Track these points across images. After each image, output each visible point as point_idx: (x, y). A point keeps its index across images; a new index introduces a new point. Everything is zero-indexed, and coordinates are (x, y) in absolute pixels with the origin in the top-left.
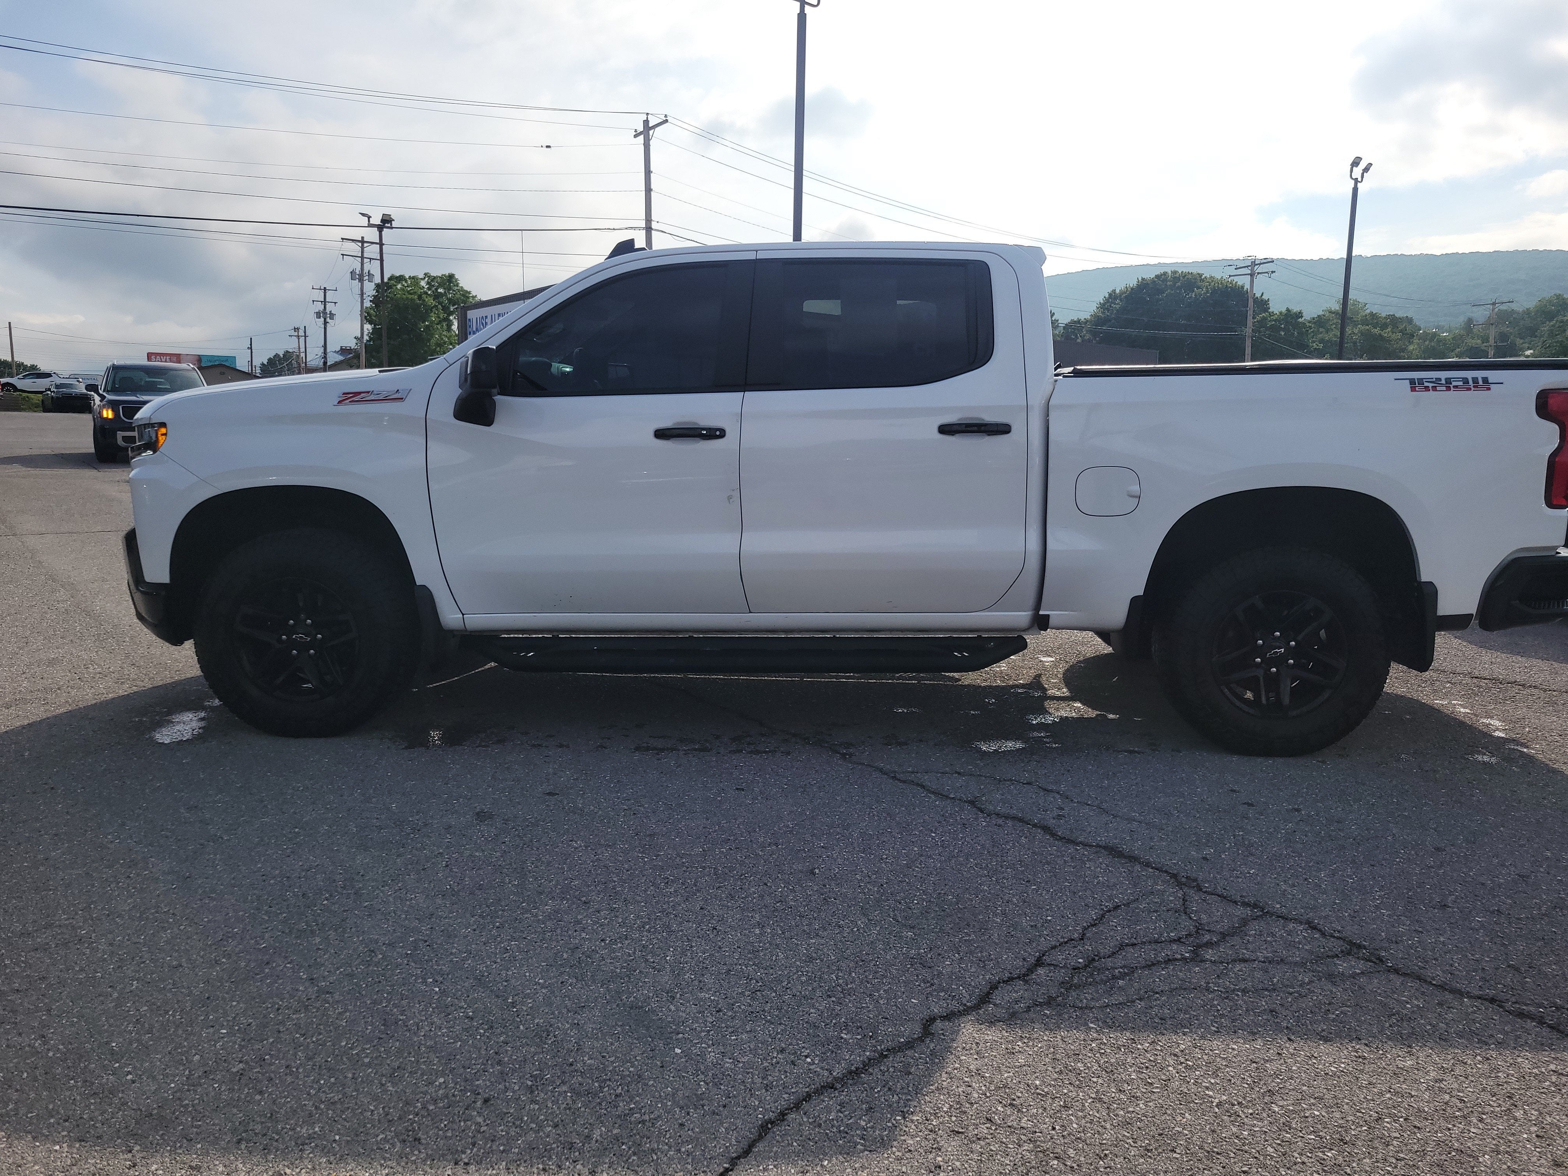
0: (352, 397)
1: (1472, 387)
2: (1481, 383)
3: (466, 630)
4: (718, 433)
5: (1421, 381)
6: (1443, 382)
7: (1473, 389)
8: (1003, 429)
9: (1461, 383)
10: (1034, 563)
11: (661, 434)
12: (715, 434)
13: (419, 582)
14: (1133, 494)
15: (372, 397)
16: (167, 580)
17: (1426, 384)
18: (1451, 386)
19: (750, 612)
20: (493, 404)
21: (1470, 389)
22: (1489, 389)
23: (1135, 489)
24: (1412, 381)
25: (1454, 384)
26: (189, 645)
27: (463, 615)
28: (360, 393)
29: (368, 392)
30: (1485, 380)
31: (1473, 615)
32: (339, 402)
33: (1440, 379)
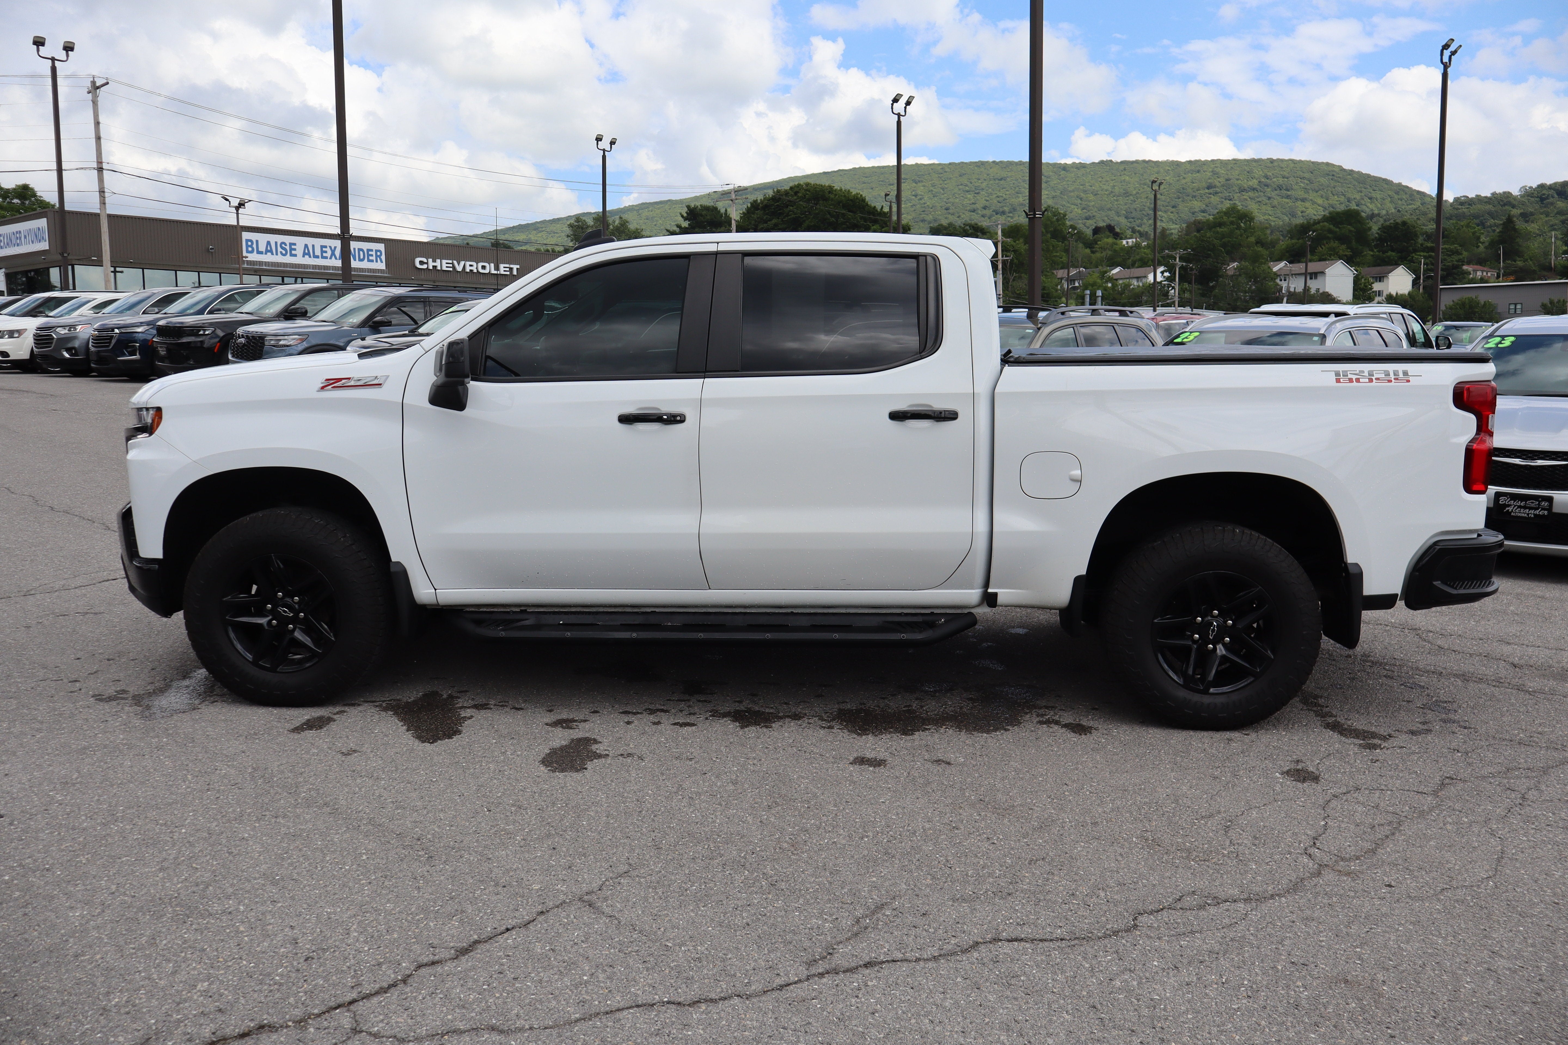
0: (333, 383)
1: (1393, 379)
2: (1401, 375)
3: (438, 604)
4: (678, 418)
5: (1345, 374)
6: (1366, 374)
7: (1393, 381)
8: (952, 416)
9: (1383, 376)
10: (981, 545)
11: (626, 419)
12: (675, 419)
13: (394, 558)
14: (1075, 478)
15: (352, 383)
16: (160, 555)
17: (1350, 376)
18: (1374, 378)
19: (710, 589)
20: (466, 390)
21: (1390, 381)
22: (1408, 381)
23: (1077, 473)
24: (1337, 374)
25: (1376, 376)
26: (179, 617)
27: (435, 590)
28: (340, 380)
29: (349, 379)
30: (1405, 373)
31: (1397, 595)
32: (323, 388)
33: (1363, 372)
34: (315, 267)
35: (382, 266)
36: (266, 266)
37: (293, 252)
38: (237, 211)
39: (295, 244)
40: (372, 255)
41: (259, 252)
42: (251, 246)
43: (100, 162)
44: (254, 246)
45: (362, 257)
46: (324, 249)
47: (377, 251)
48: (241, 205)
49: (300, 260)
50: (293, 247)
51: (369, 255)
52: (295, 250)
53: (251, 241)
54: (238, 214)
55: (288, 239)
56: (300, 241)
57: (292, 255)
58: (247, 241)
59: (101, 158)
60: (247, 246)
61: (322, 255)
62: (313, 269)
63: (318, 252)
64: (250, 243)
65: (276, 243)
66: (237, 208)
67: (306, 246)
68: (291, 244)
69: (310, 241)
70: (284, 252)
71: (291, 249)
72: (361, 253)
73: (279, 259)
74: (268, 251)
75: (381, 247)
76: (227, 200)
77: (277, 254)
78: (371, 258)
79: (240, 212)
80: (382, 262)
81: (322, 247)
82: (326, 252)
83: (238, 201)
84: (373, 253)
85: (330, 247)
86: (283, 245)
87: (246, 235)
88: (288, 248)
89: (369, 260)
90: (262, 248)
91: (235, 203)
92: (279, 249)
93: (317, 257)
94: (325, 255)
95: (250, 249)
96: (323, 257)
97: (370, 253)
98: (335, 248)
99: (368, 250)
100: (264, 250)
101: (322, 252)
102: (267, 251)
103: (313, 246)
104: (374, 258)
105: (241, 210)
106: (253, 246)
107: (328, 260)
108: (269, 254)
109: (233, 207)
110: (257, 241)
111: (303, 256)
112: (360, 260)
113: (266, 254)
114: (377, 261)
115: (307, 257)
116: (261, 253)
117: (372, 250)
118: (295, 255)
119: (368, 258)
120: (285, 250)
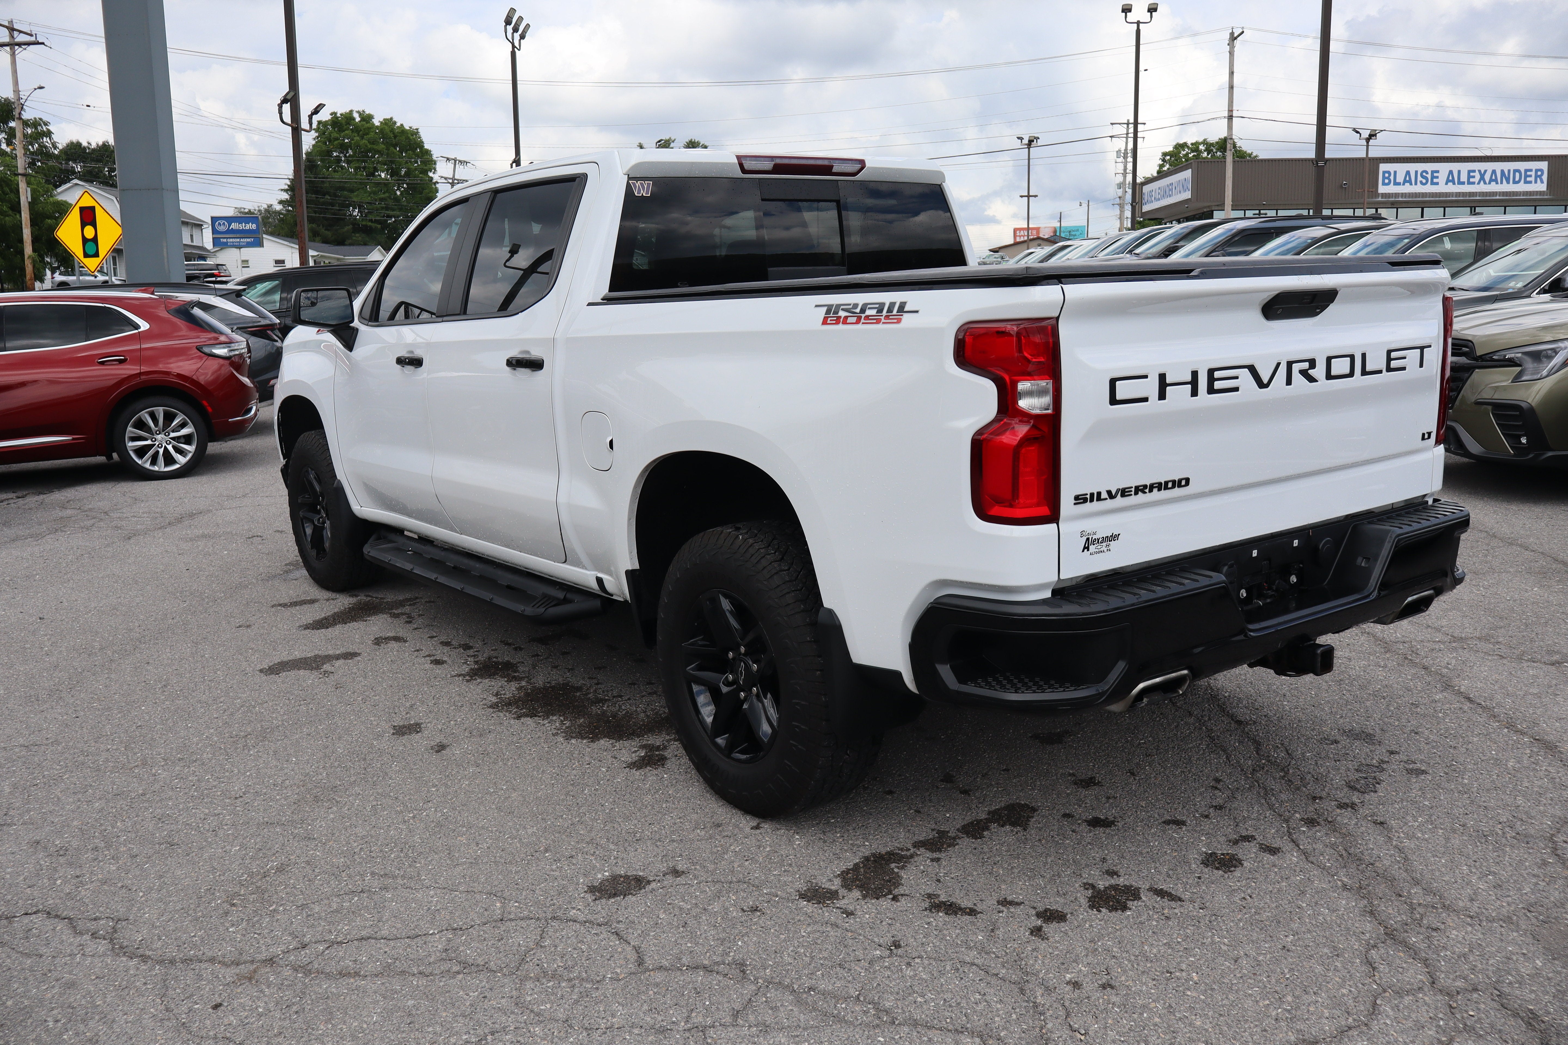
1: (883, 318)
2: (896, 311)
6: (859, 309)
8: (539, 365)
9: (875, 312)
11: (400, 362)
12: (418, 363)
18: (863, 316)
25: (868, 312)
27: (361, 507)
33: (857, 306)
34: (1458, 194)
35: (1542, 187)
36: (1402, 197)
37: (1435, 180)
38: (1368, 143)
39: (1438, 172)
40: (1530, 176)
41: (1396, 184)
42: (1388, 178)
43: (1231, 111)
44: (1392, 178)
45: (1517, 179)
46: (1472, 174)
47: (1537, 171)
48: (1372, 135)
49: (1442, 188)
50: (1435, 174)
51: (1526, 176)
52: (1437, 177)
53: (1389, 173)
54: (1368, 146)
55: (1430, 167)
56: (1444, 169)
57: (1433, 183)
58: (1384, 172)
59: (1232, 106)
60: (1384, 178)
61: (1468, 179)
62: (1456, 197)
63: (1464, 178)
64: (1387, 175)
65: (1416, 172)
66: (1368, 140)
67: (1451, 172)
68: (1433, 172)
69: (1455, 167)
70: (1424, 181)
71: (1433, 177)
72: (1517, 174)
73: (1419, 189)
74: (1407, 180)
75: (1544, 165)
76: (1357, 132)
77: (1416, 184)
78: (1528, 179)
79: (1370, 143)
80: (1542, 182)
81: (1469, 172)
82: (1474, 177)
83: (1368, 132)
84: (1533, 173)
85: (1480, 171)
86: (1424, 174)
87: (1383, 167)
88: (1429, 176)
89: (1526, 182)
90: (1400, 179)
91: (1366, 134)
92: (1419, 178)
93: (1463, 183)
94: (1472, 180)
95: (1387, 181)
96: (1469, 183)
97: (1529, 173)
98: (1486, 171)
99: (1526, 171)
100: (1402, 181)
101: (1469, 177)
102: (1405, 181)
103: (1459, 172)
104: (1532, 179)
105: (1372, 142)
106: (1389, 178)
107: (1476, 186)
108: (1407, 184)
109: (1363, 139)
110: (1395, 172)
111: (1446, 184)
112: (1515, 182)
113: (1404, 184)
114: (1536, 182)
115: (1450, 184)
116: (1399, 184)
117: (1531, 170)
118: (1437, 184)
119: (1525, 179)
120: (1427, 179)
